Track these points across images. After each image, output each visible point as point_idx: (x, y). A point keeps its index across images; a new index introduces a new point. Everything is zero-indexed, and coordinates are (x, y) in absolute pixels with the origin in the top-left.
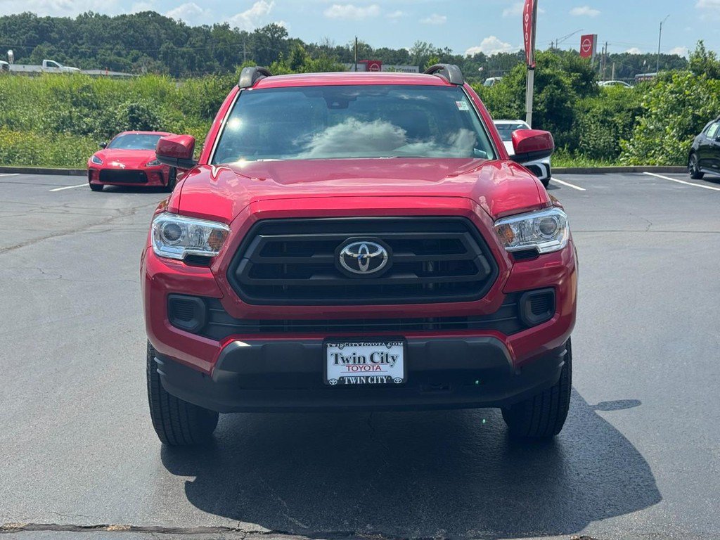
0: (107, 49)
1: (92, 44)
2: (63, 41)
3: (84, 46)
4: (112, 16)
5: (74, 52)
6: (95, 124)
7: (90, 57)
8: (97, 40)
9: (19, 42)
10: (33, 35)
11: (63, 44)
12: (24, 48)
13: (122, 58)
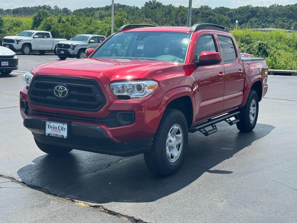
0: (279, 19)
1: (273, 17)
2: (261, 16)
3: (270, 18)
4: (284, 5)
5: (265, 21)
6: (245, 50)
7: (271, 23)
8: (275, 16)
9: (244, 17)
10: (250, 14)
11: (261, 17)
12: (245, 19)
13: (285, 23)
